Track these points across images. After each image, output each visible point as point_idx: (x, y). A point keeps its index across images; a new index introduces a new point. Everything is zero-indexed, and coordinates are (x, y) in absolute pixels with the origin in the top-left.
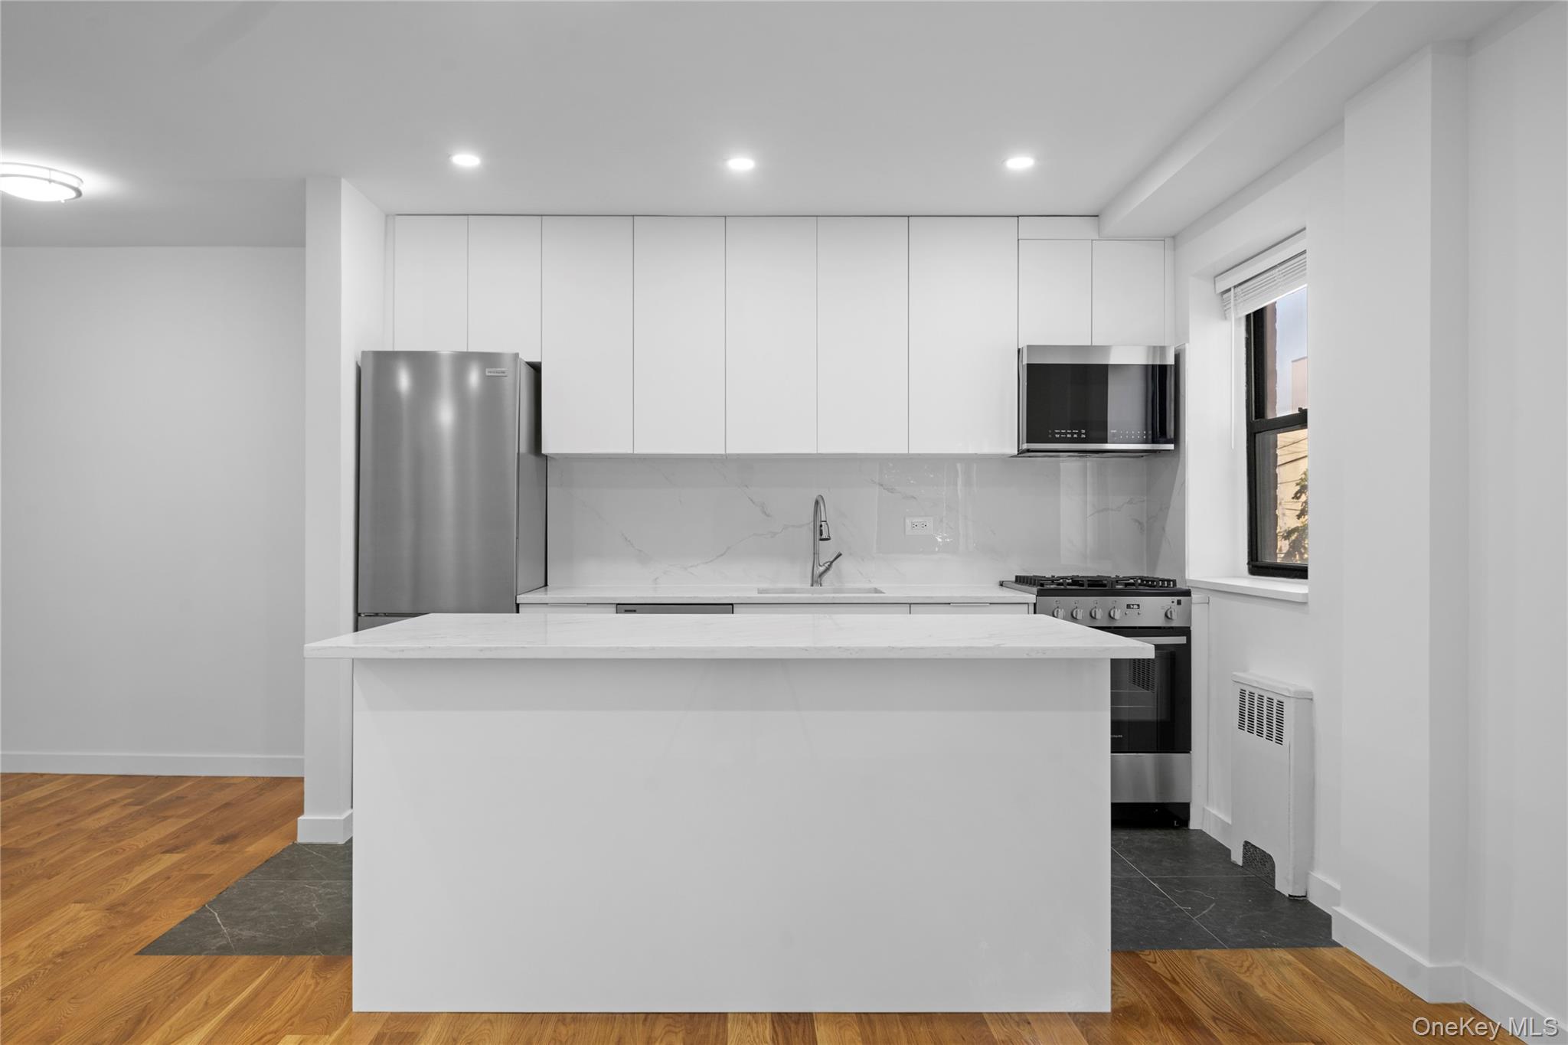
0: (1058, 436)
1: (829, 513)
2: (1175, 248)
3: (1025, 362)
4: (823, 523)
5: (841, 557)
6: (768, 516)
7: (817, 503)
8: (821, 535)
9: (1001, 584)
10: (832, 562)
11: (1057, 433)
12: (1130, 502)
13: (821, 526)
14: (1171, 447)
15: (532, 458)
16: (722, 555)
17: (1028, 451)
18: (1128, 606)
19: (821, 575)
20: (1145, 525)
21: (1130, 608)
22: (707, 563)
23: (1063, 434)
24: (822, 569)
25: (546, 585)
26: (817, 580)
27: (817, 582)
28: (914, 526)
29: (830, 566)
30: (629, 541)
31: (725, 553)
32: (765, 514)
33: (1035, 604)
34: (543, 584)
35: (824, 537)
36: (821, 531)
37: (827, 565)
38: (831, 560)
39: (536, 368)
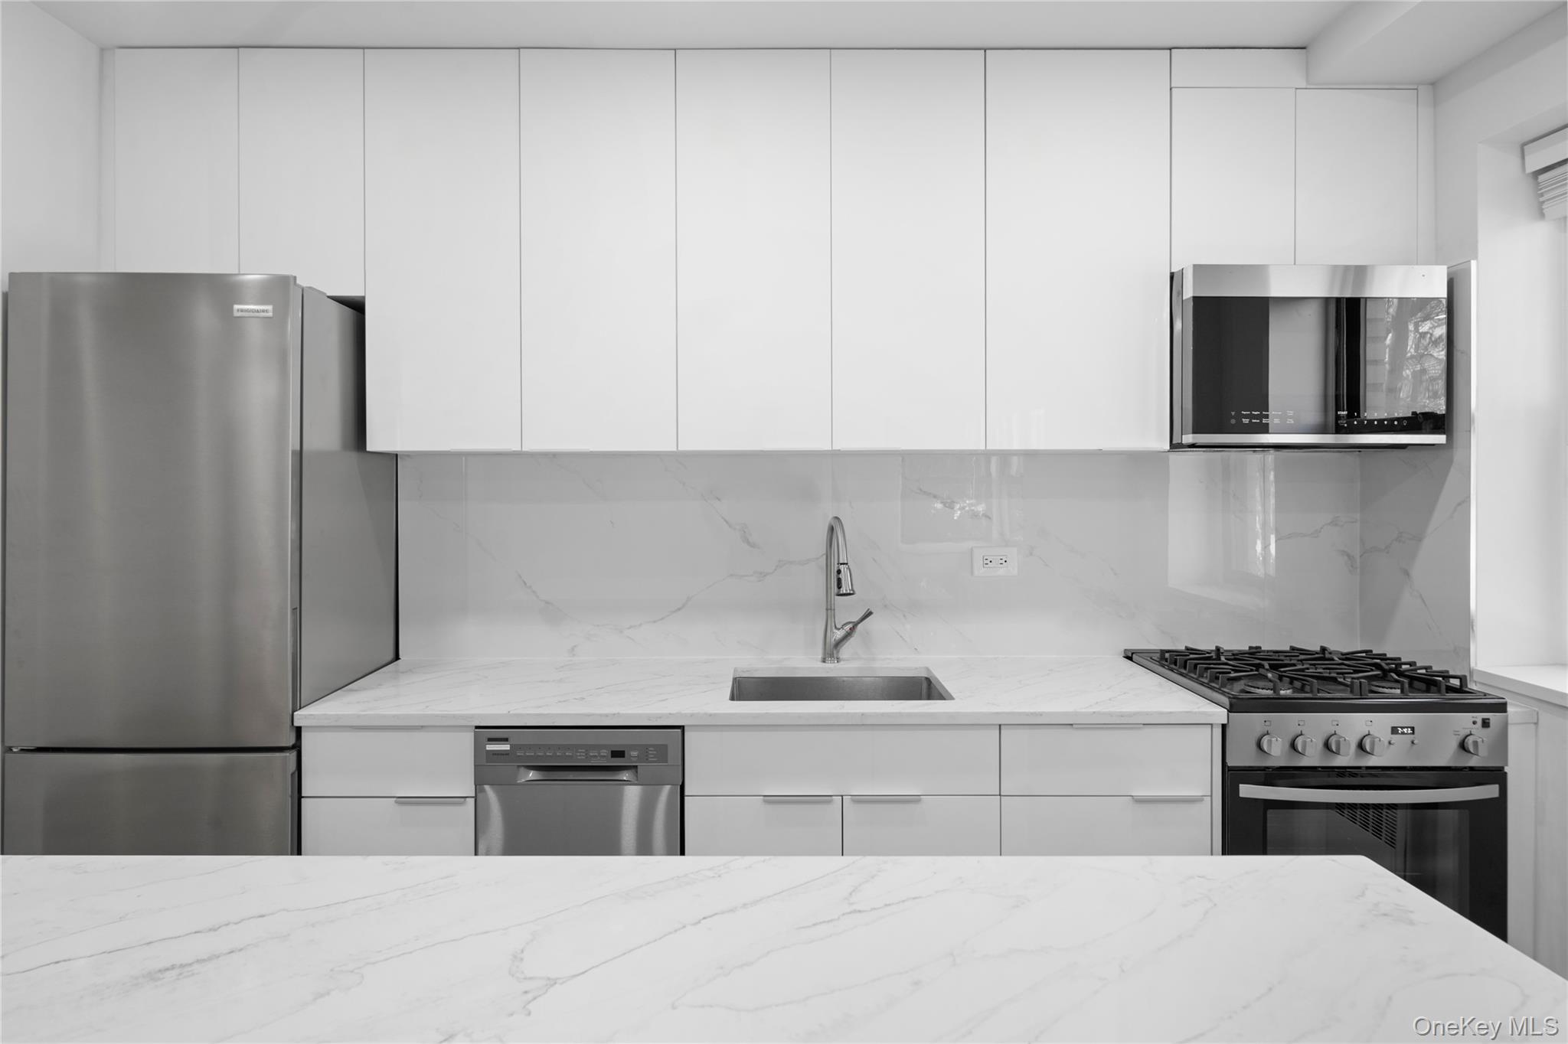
0: (1246, 421)
1: (852, 549)
2: (1436, 103)
3: (1189, 293)
4: (842, 567)
5: (872, 616)
6: (752, 545)
7: (832, 529)
8: (839, 586)
9: (1129, 657)
10: (855, 625)
11: (1246, 417)
12: (1334, 523)
13: (839, 572)
14: (1440, 439)
15: (353, 456)
16: (679, 609)
17: (1193, 446)
18: (1394, 730)
19: (838, 644)
20: (1358, 560)
21: (1397, 733)
22: (655, 622)
23: (1256, 417)
24: (839, 634)
25: (397, 657)
26: (832, 651)
27: (832, 656)
28: (987, 562)
29: (852, 629)
30: (530, 587)
31: (684, 606)
32: (748, 543)
33: (1224, 726)
34: (391, 655)
35: (843, 590)
36: (839, 581)
37: (847, 628)
38: (855, 619)
39: (356, 307)
